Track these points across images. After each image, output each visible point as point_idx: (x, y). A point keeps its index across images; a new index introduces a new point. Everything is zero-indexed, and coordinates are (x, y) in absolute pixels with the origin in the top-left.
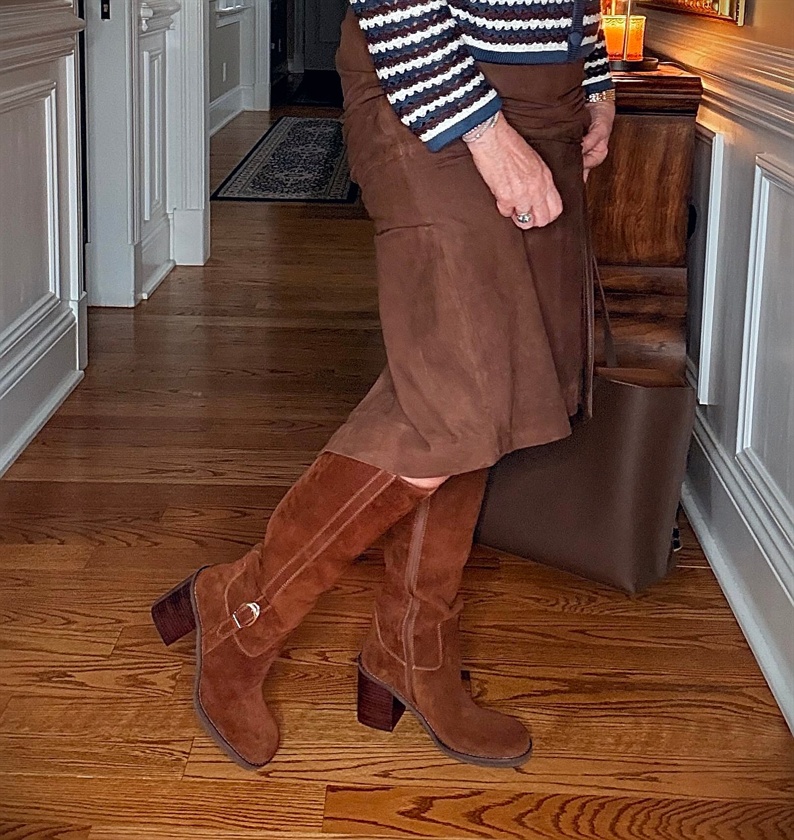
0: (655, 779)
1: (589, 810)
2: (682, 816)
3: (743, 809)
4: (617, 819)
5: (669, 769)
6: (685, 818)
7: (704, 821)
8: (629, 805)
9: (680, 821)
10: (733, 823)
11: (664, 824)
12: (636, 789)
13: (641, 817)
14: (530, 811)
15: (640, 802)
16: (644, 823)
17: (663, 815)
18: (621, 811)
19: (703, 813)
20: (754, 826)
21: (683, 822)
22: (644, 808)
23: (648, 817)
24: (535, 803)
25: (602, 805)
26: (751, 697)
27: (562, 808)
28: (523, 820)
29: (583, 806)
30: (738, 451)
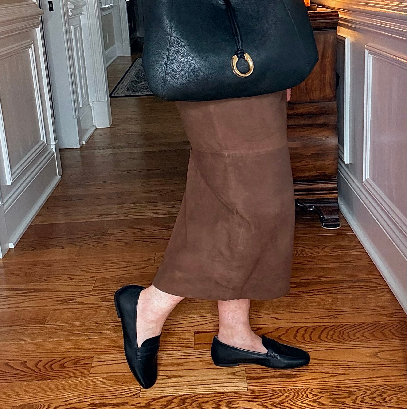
0: (337, 317)
1: (309, 331)
2: (350, 330)
3: (375, 326)
4: (321, 334)
5: (342, 313)
6: (351, 331)
7: (359, 331)
8: (325, 329)
9: (348, 333)
10: (371, 332)
11: (342, 334)
12: (328, 322)
13: (332, 332)
14: (284, 334)
15: (330, 327)
16: (333, 334)
17: (341, 331)
18: (322, 331)
19: (358, 328)
20: (381, 332)
21: (350, 333)
22: (333, 329)
23: (334, 332)
24: (285, 331)
25: (314, 329)
26: (375, 283)
27: (297, 332)
28: (281, 337)
29: (306, 330)
30: (364, 180)
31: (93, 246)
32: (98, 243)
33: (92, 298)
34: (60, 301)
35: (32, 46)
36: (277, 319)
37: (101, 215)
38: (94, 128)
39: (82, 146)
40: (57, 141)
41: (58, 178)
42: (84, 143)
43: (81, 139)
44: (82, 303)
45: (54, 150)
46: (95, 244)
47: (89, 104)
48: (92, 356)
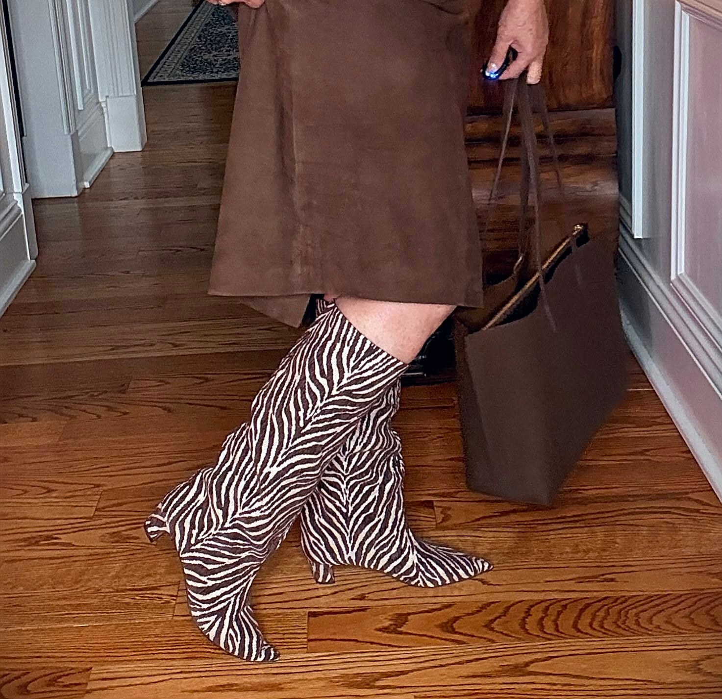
0: (612, 580)
1: (553, 611)
2: (640, 609)
3: (695, 599)
4: (579, 617)
5: (624, 569)
6: (642, 611)
7: (659, 612)
8: (588, 605)
9: (637, 615)
10: (686, 612)
11: (623, 618)
12: (595, 590)
13: (601, 614)
14: (499, 617)
15: (599, 601)
16: (605, 618)
17: (621, 610)
18: (582, 611)
19: (657, 605)
20: (707, 613)
21: (640, 614)
22: (603, 606)
23: (607, 613)
24: (501, 610)
25: (565, 607)
26: (697, 501)
27: (528, 613)
28: (493, 626)
29: (547, 608)
30: (673, 277)
31: (99, 417)
32: (110, 409)
33: (92, 534)
34: (23, 540)
36: (485, 582)
37: (118, 347)
38: (109, 153)
39: (82, 193)
40: (27, 185)
41: (29, 263)
42: (87, 185)
43: (79, 179)
44: (70, 544)
45: (20, 205)
46: (102, 411)
47: (98, 102)
48: (88, 666)
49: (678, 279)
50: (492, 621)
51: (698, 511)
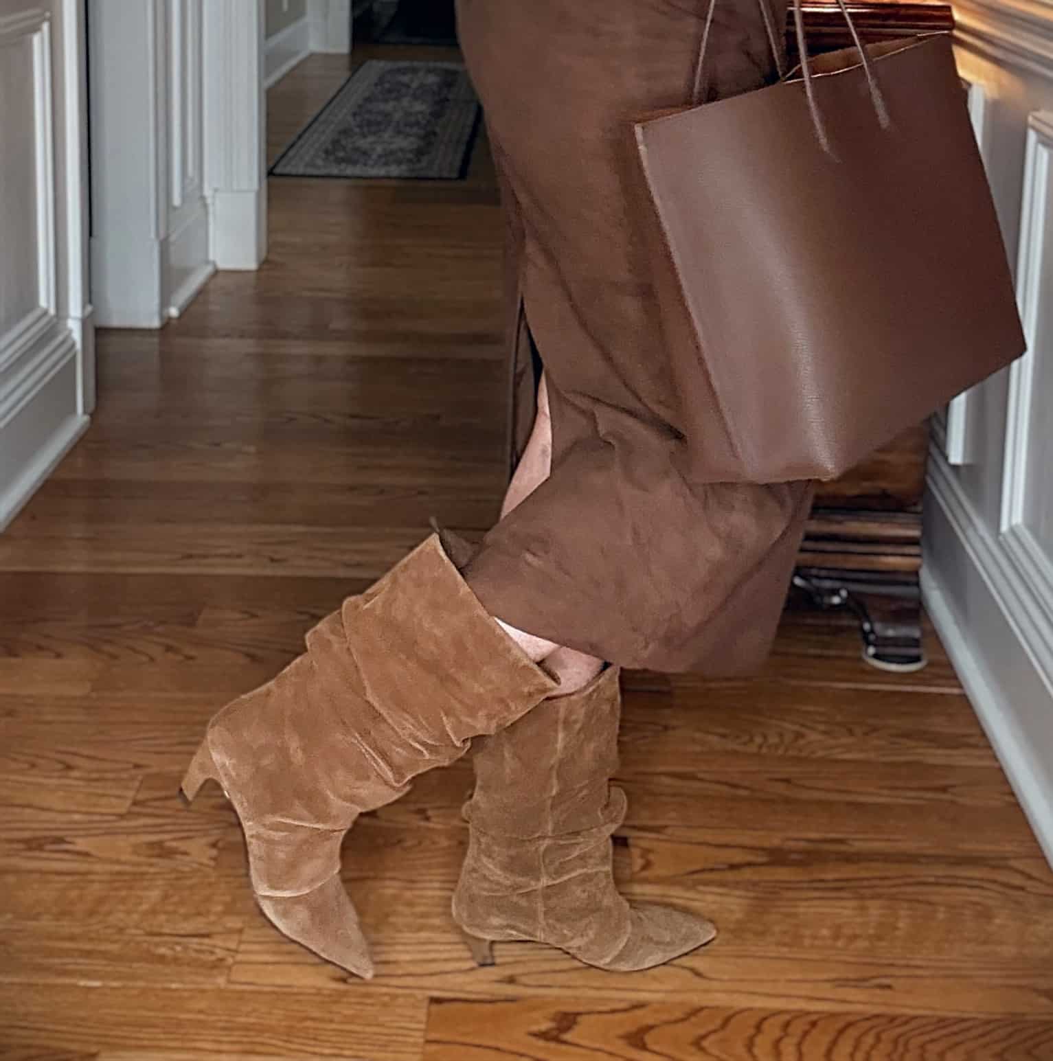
0: (889, 987)
1: (798, 1028)
2: (927, 1038)
3: (1010, 1029)
4: (834, 1042)
5: (905, 972)
6: (932, 1041)
7: (957, 1044)
8: (849, 1025)
9: (922, 1047)
10: (997, 1048)
11: (901, 1049)
12: (860, 1001)
13: (869, 1040)
14: (715, 1031)
15: (868, 1019)
16: (873, 1047)
17: (900, 1036)
18: (841, 1032)
19: (955, 1034)
20: (1029, 1052)
21: (930, 1047)
22: (871, 1028)
23: (878, 1039)
24: (719, 1022)
25: (814, 1024)
26: (1022, 873)
27: (758, 1028)
28: (705, 1043)
29: (787, 1025)
30: (1004, 528)
31: (152, 659)
32: (169, 649)
33: (123, 842)
34: (19, 841)
35: (45, 27)
36: (698, 974)
37: (190, 556)
38: (209, 270)
39: (167, 324)
40: (89, 308)
41: (80, 419)
42: (174, 312)
43: (165, 302)
44: (87, 854)
45: (77, 336)
46: (156, 651)
47: (203, 198)
48: (93, 1049)
49: (1012, 531)
50: (704, 1037)
51: (1022, 888)
